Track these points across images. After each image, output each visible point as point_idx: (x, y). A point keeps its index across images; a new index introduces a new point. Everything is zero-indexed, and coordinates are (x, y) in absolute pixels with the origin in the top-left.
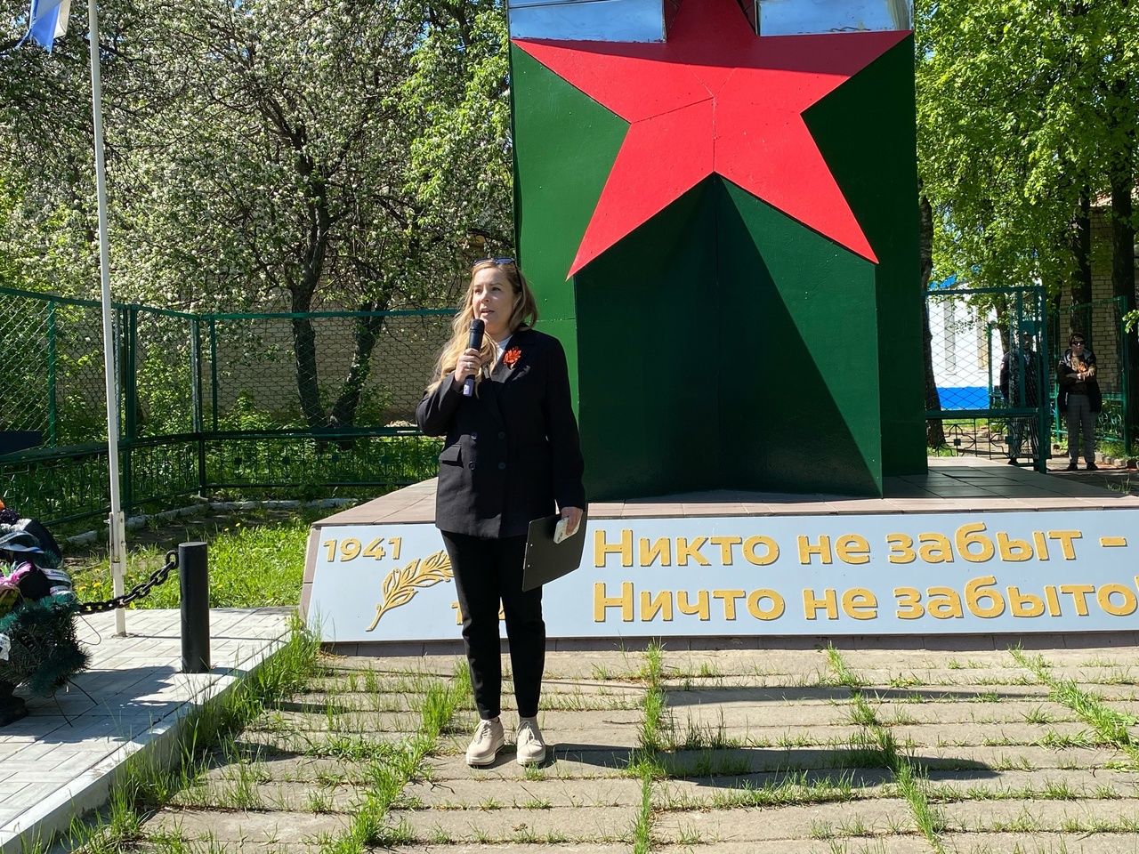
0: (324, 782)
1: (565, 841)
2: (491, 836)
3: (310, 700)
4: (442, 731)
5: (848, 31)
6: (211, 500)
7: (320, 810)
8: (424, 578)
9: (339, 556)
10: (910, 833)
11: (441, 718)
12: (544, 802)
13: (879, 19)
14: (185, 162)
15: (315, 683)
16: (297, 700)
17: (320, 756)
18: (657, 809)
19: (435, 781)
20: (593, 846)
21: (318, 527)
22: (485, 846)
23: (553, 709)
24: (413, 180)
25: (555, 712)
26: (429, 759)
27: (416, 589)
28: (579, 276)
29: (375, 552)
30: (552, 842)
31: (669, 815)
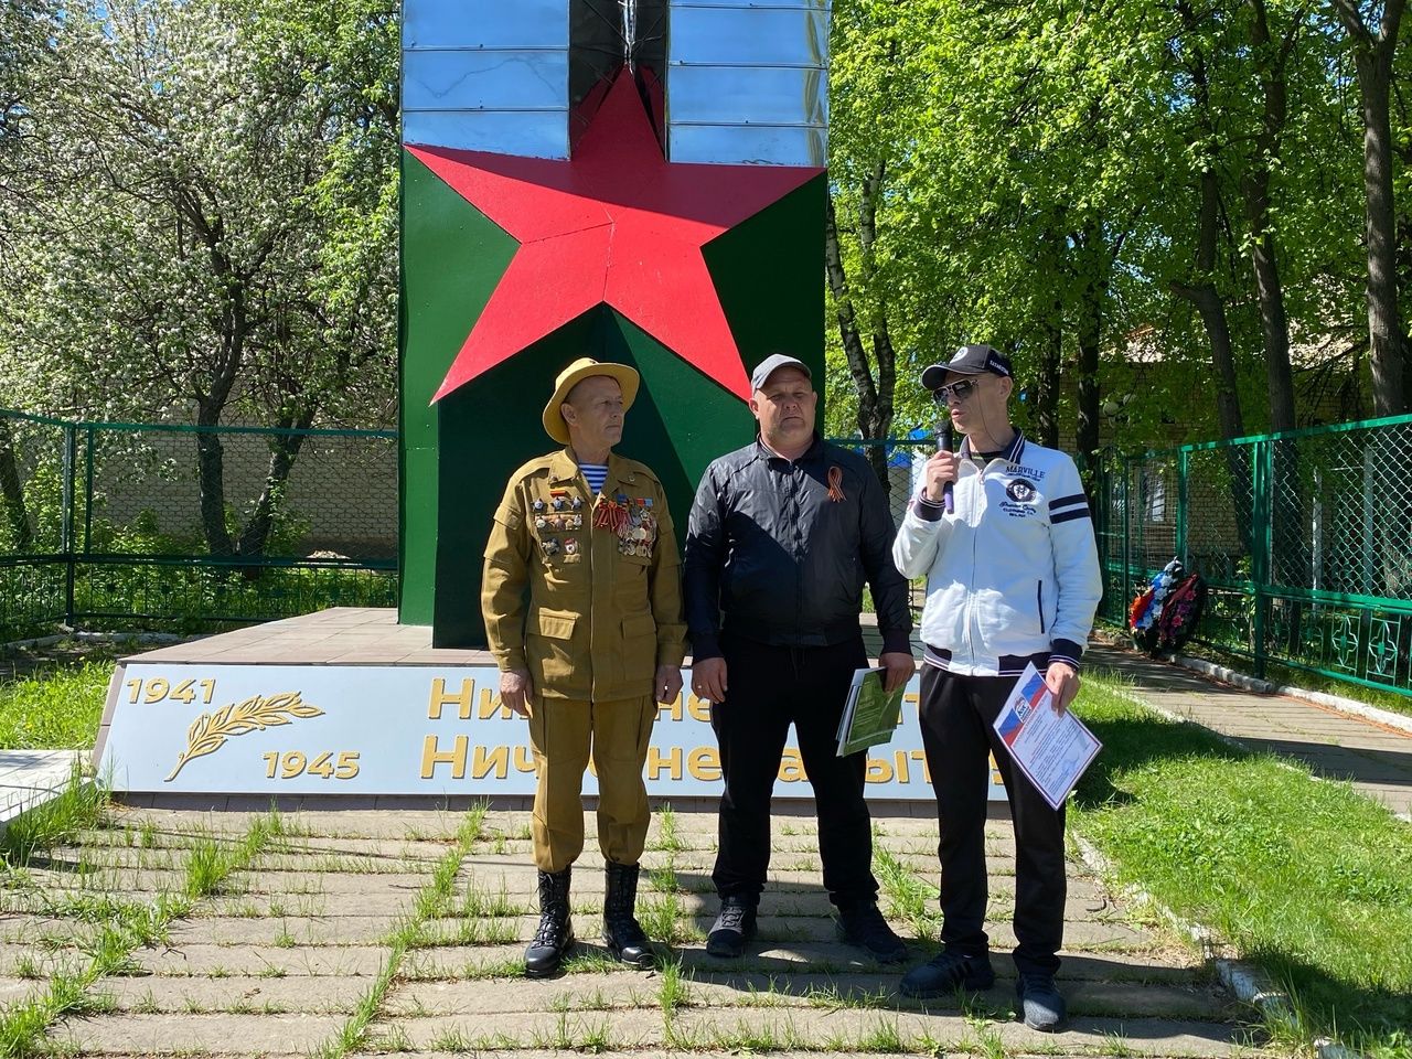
0: (49, 944)
1: (284, 1012)
2: (203, 1005)
3: (71, 856)
4: (205, 893)
5: (761, 164)
6: (77, 630)
7: (29, 975)
8: (236, 725)
9: (143, 697)
10: (653, 1007)
11: (207, 878)
12: (279, 971)
13: (794, 154)
14: (80, 253)
15: (85, 836)
16: (57, 855)
17: (57, 915)
18: (401, 979)
19: (170, 946)
20: (313, 1018)
21: (124, 664)
22: (195, 1016)
23: (342, 871)
24: (321, 287)
25: (342, 875)
26: (178, 922)
27: (225, 737)
28: (442, 402)
29: (185, 695)
30: (269, 1012)
31: (412, 986)
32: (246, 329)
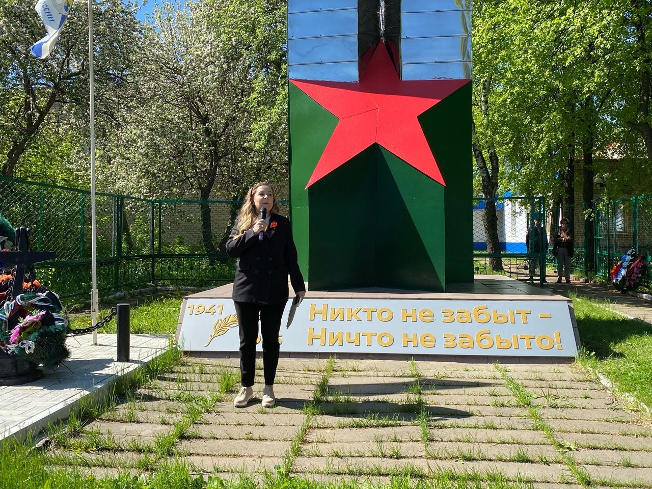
0: (169, 411)
1: (266, 440)
2: (235, 436)
3: (172, 376)
4: (227, 392)
5: (442, 79)
6: (157, 286)
7: (164, 423)
8: (232, 323)
9: (195, 312)
10: (418, 441)
11: (227, 386)
12: (262, 423)
13: (457, 74)
14: (152, 130)
15: (176, 369)
16: (166, 375)
17: (171, 400)
18: (311, 428)
19: (218, 413)
20: (278, 442)
21: (186, 299)
22: (231, 440)
23: (280, 383)
24: (252, 141)
25: (281, 385)
26: (218, 403)
27: (228, 328)
28: (311, 188)
29: (211, 311)
30: (261, 440)
31: (316, 430)
32: (218, 159)
